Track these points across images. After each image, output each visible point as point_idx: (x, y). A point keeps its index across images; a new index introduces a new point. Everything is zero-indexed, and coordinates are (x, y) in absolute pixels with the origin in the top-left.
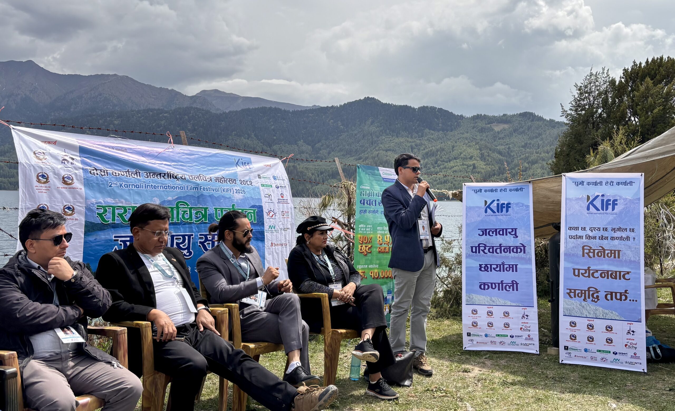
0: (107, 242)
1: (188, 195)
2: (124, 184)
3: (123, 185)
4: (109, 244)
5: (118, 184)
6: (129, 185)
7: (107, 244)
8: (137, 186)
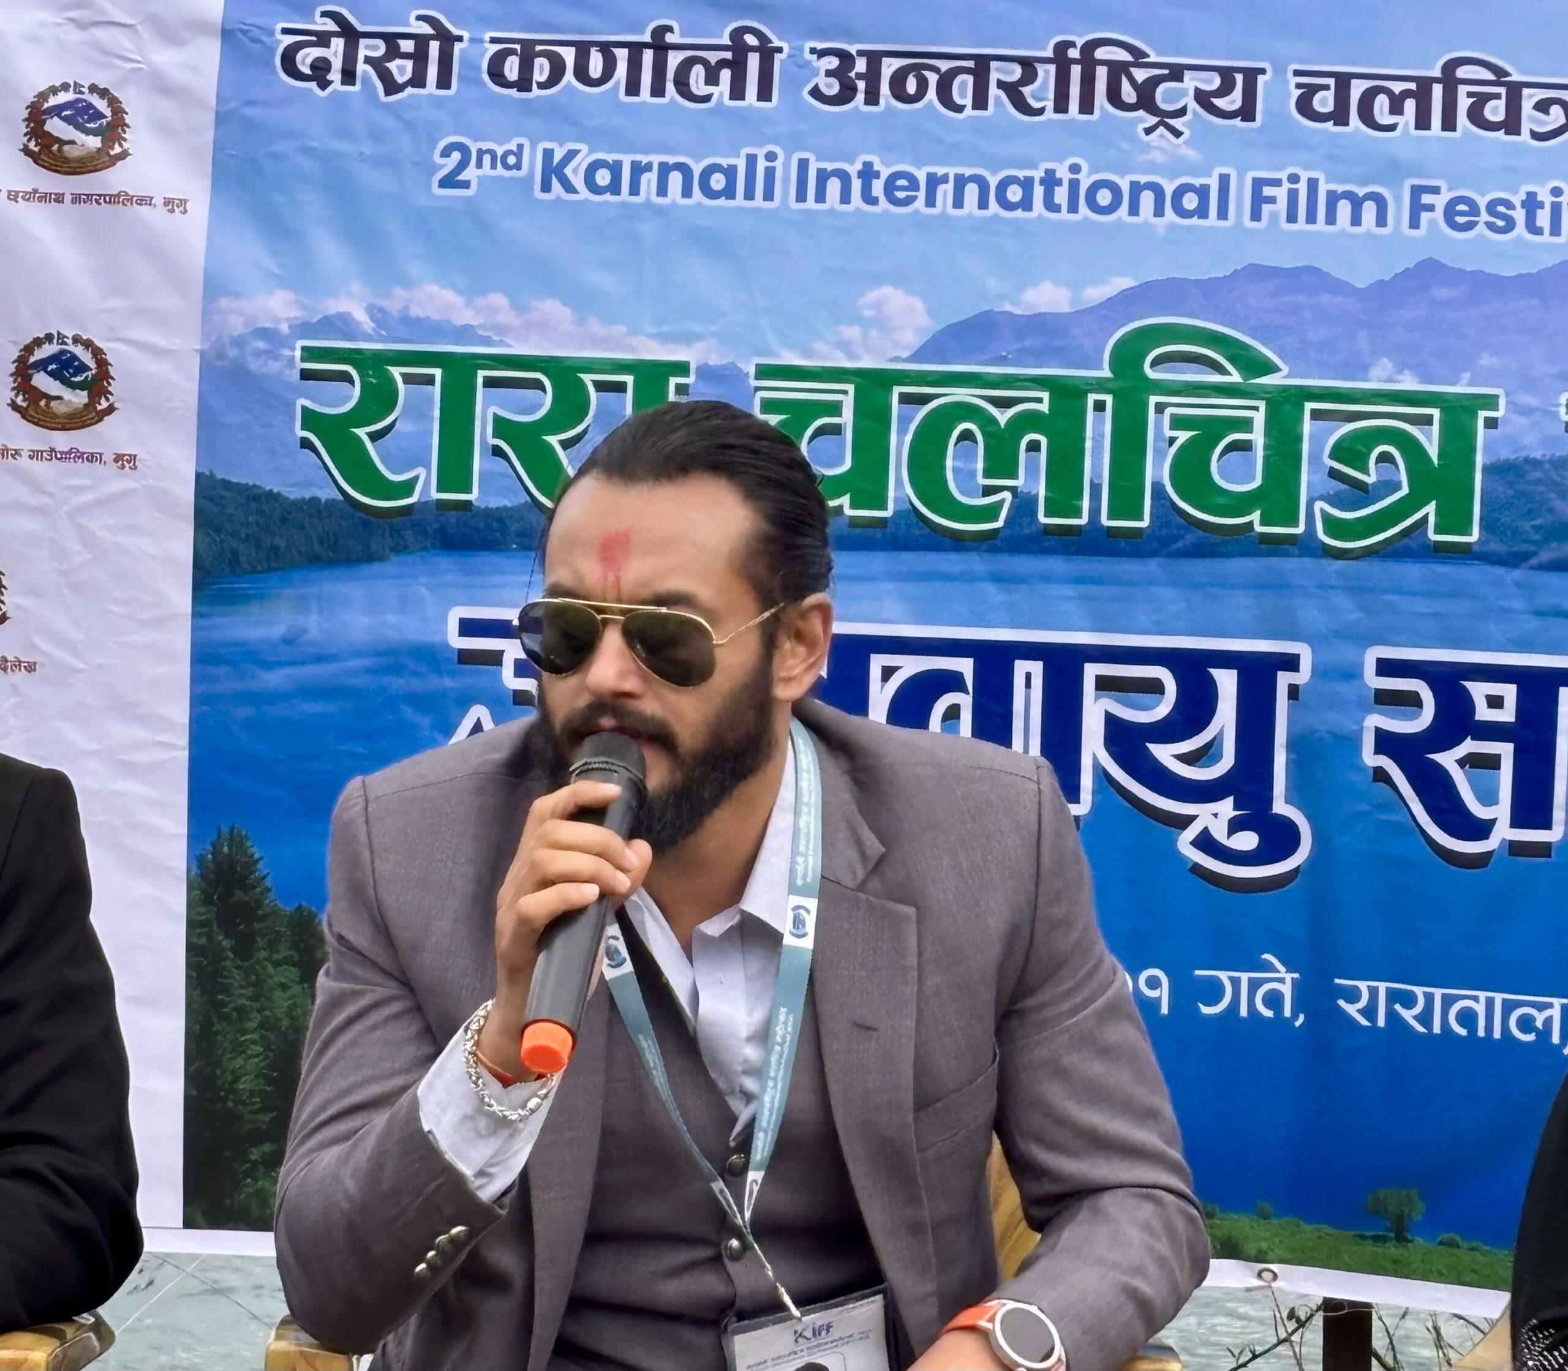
0: (396, 669)
1: (1257, 273)
2: (582, 162)
3: (575, 173)
4: (416, 685)
5: (533, 163)
6: (638, 170)
7: (398, 683)
8: (718, 182)
